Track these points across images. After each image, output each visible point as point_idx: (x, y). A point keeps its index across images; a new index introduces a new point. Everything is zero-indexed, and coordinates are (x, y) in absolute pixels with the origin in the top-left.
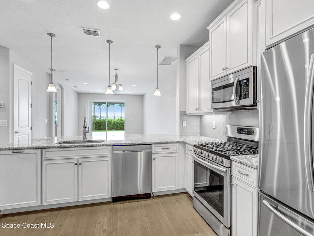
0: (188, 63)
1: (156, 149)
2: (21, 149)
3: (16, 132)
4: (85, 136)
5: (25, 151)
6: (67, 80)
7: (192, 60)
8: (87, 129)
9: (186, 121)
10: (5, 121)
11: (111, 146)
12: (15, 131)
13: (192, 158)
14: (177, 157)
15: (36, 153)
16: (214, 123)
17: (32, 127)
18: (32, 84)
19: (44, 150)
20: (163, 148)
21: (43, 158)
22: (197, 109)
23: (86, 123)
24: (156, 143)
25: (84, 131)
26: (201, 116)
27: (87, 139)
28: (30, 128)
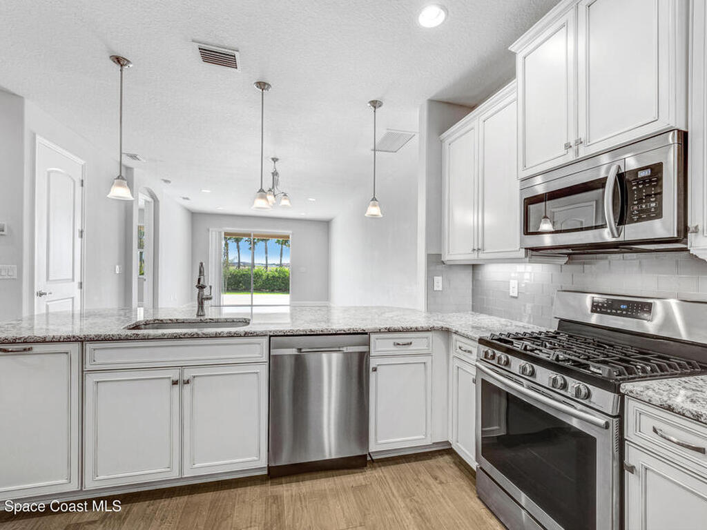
0: (447, 142)
1: (379, 346)
2: (25, 342)
3: (41, 294)
4: (202, 307)
5: (37, 348)
6: (166, 181)
7: (457, 135)
8: (206, 292)
9: (440, 278)
10: (12, 266)
11: (267, 338)
12: (36, 290)
13: (473, 371)
14: (429, 364)
15: (67, 353)
16: (514, 284)
17: (81, 283)
18: (82, 185)
19: (89, 346)
20: (394, 344)
21: (88, 367)
22: (474, 250)
23: (203, 275)
24: (380, 331)
25: (198, 297)
26: (474, 267)
27: (206, 317)
28: (77, 285)
